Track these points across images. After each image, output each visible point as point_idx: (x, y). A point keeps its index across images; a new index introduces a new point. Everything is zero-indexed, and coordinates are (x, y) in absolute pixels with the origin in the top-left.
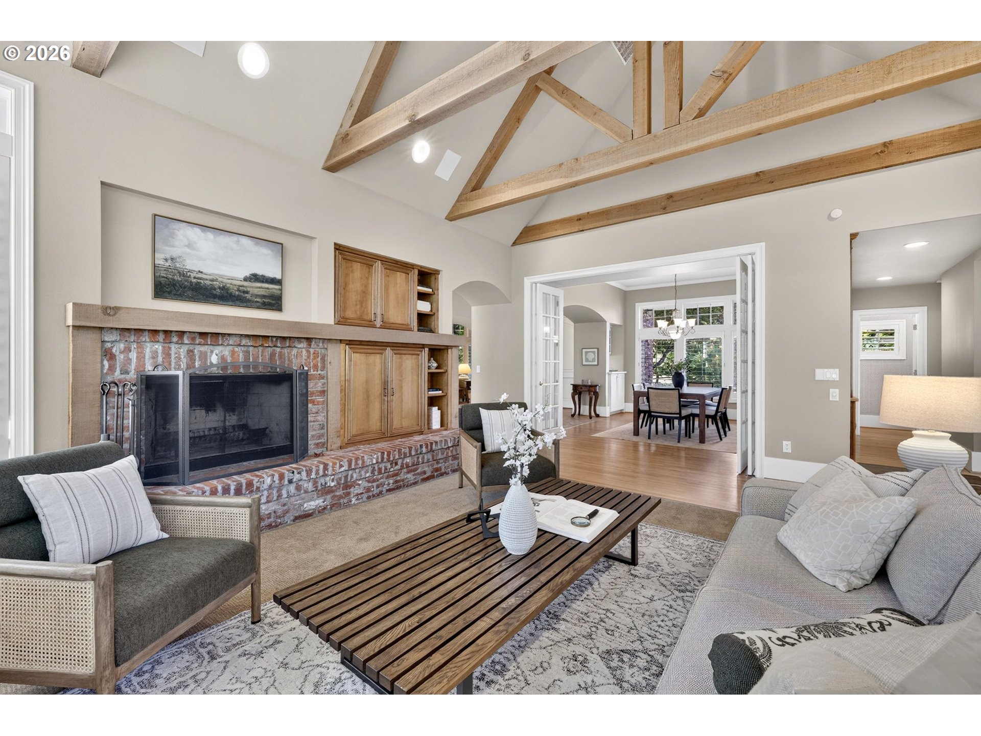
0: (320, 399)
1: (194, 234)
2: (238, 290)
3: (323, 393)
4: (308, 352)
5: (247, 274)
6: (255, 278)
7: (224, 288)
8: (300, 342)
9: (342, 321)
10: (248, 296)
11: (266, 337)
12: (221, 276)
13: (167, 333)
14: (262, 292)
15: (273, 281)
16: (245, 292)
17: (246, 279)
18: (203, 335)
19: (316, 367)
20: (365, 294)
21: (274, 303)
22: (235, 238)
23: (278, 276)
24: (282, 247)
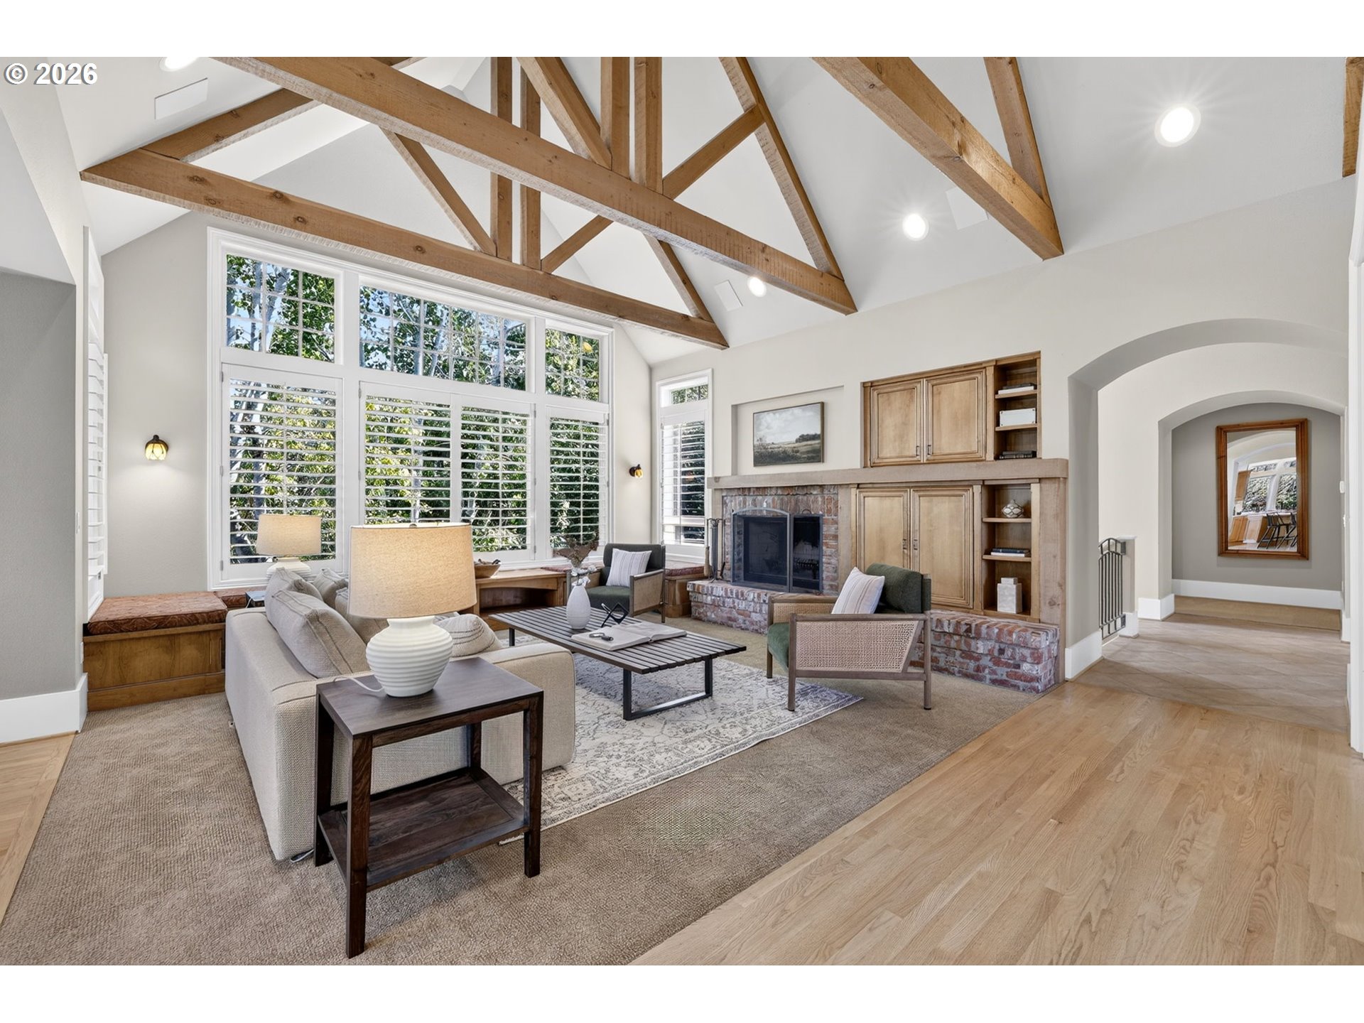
0: (832, 543)
1: (770, 416)
2: (793, 451)
3: (836, 537)
4: (824, 497)
5: (798, 436)
6: (803, 438)
7: (784, 452)
8: (814, 489)
9: (866, 464)
10: (798, 454)
12: (783, 443)
14: (809, 448)
15: (814, 437)
16: (797, 452)
17: (797, 441)
18: (758, 489)
19: (829, 511)
20: (904, 428)
21: (817, 455)
22: (791, 410)
23: (819, 432)
24: (823, 404)
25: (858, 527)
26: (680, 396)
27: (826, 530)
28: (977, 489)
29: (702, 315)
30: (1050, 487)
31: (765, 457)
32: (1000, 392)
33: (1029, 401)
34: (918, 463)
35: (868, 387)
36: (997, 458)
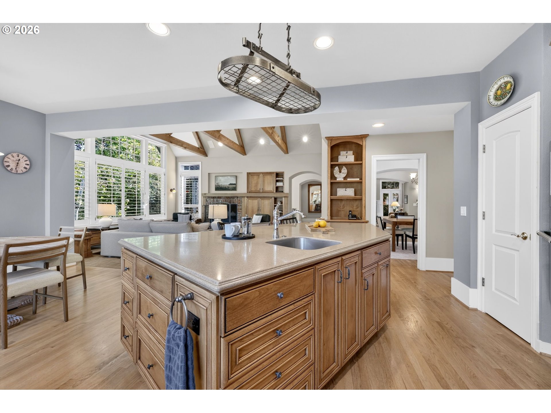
0: (240, 211)
1: (220, 178)
3: (241, 209)
4: (238, 200)
5: (229, 184)
6: (231, 184)
7: (225, 187)
8: (235, 198)
9: (248, 192)
10: (229, 188)
11: (229, 197)
12: (225, 185)
13: (213, 197)
14: (232, 187)
15: (234, 184)
16: (229, 187)
17: (229, 185)
18: (218, 197)
19: (239, 203)
20: (257, 184)
21: (235, 189)
22: (227, 177)
23: (235, 183)
24: (236, 176)
25: (247, 207)
26: (186, 168)
27: (238, 207)
28: (273, 198)
29: (202, 147)
30: (286, 198)
31: (218, 188)
32: (277, 178)
33: (282, 181)
34: (260, 192)
35: (249, 174)
36: (276, 192)
